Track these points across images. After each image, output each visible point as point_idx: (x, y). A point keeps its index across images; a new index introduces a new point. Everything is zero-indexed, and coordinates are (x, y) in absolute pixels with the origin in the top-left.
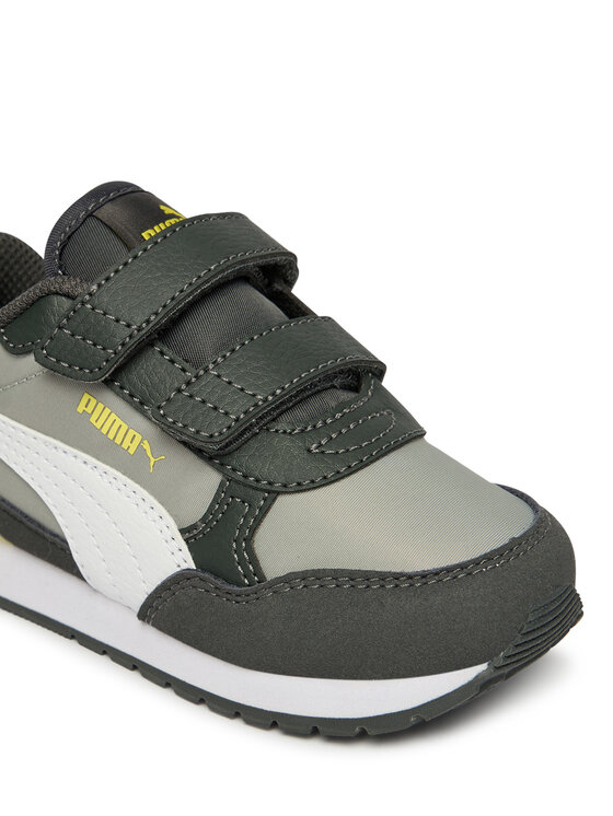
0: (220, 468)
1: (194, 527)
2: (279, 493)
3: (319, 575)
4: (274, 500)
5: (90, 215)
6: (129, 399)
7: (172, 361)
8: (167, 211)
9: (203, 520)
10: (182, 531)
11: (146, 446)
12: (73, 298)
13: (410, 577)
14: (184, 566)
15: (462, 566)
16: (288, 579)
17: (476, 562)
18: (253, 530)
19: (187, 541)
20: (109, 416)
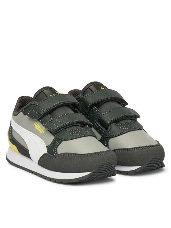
0: (54, 136)
1: (48, 146)
2: (63, 140)
3: (66, 154)
4: (62, 142)
5: (42, 91)
6: (42, 123)
7: (51, 117)
8: (57, 92)
9: (50, 145)
10: (47, 147)
11: (44, 132)
12: (35, 105)
13: (80, 155)
14: (46, 153)
15: (90, 154)
16: (61, 154)
17: (92, 154)
18: (58, 146)
19: (47, 148)
20: (39, 126)
